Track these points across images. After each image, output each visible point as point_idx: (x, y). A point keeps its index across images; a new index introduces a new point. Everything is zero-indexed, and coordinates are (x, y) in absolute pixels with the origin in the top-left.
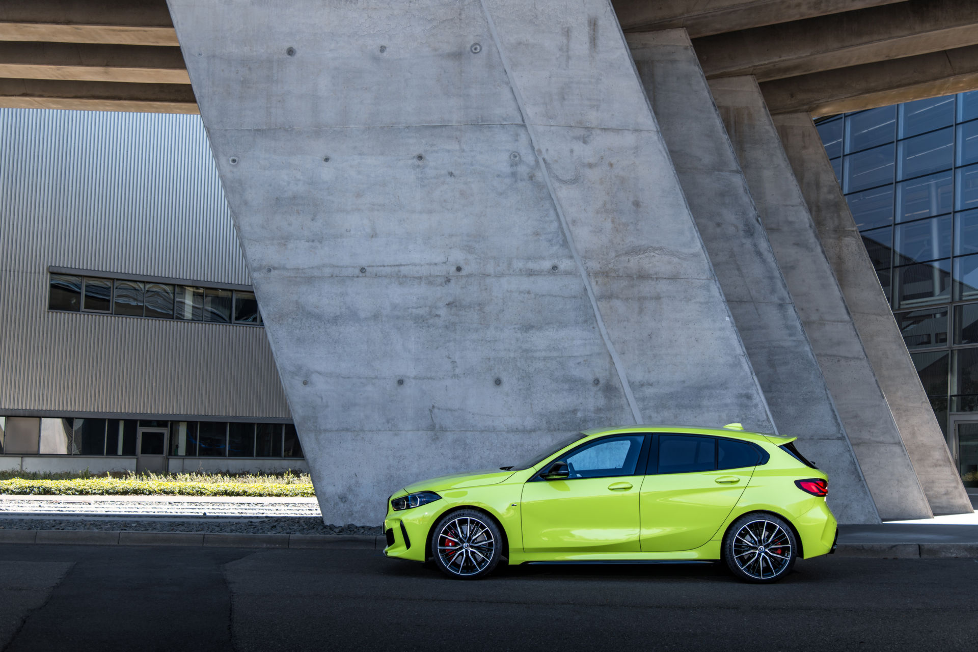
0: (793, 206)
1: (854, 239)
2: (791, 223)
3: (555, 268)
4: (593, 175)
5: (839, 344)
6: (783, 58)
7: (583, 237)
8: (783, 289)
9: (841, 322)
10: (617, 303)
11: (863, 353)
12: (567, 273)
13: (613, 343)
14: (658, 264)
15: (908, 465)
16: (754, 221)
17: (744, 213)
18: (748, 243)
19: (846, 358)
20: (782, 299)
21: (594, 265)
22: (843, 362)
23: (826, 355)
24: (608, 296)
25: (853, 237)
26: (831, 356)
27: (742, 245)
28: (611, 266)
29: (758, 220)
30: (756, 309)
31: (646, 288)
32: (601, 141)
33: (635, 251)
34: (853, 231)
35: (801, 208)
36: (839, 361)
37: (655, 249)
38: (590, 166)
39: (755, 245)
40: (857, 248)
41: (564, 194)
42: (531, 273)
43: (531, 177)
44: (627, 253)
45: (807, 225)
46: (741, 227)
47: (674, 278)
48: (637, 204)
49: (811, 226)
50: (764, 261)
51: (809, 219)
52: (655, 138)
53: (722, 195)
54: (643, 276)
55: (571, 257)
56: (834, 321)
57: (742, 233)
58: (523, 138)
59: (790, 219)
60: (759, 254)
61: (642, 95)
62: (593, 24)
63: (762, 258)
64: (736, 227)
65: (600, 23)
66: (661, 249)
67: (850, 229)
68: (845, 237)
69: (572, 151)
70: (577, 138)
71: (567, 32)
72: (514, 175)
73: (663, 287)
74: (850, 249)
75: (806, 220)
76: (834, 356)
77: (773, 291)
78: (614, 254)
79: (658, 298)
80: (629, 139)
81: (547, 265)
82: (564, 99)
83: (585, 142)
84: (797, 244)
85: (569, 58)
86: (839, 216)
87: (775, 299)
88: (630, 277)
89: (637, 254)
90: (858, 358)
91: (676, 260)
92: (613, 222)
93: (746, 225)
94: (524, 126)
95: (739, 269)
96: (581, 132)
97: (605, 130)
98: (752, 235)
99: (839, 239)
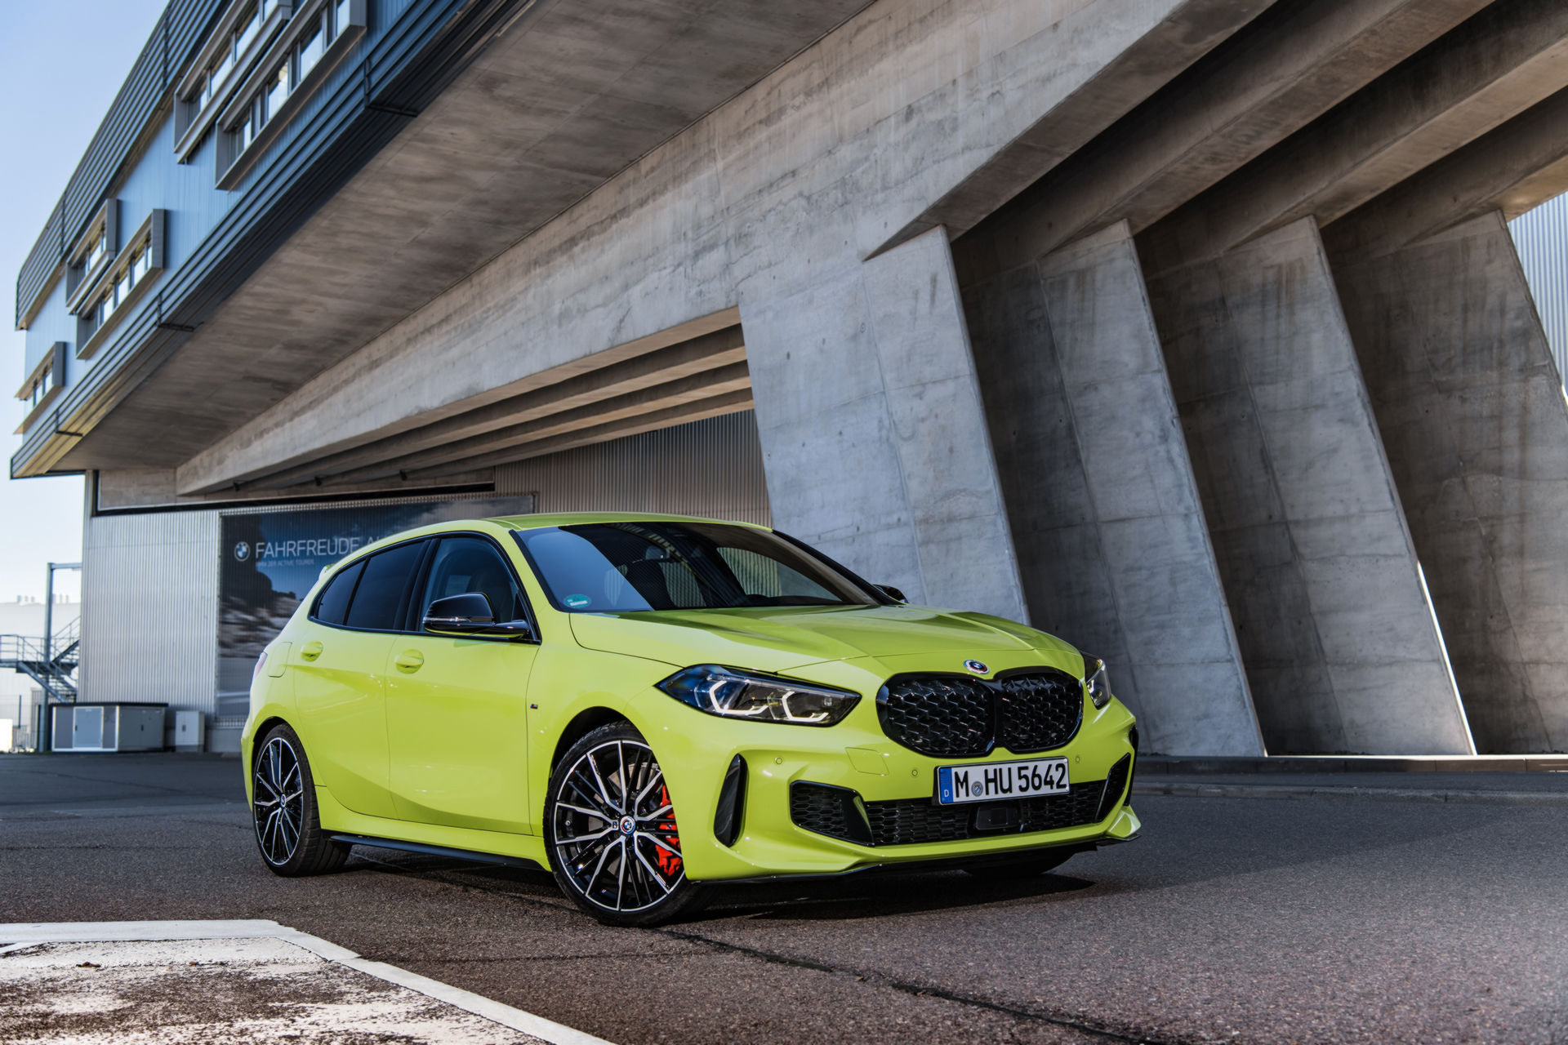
0: (1340, 372)
1: (1545, 377)
2: (1338, 394)
3: (899, 519)
4: (924, 428)
5: (1379, 539)
6: (1307, 195)
7: (916, 489)
8: (1189, 497)
9: (1384, 511)
10: (932, 547)
11: (1405, 549)
12: (906, 524)
13: (927, 586)
14: (963, 505)
15: (1447, 688)
16: (1170, 424)
17: (1161, 417)
18: (1162, 449)
19: (1386, 556)
20: (1188, 508)
21: (919, 514)
22: (1382, 562)
23: (1364, 555)
24: (926, 542)
25: (1545, 374)
26: (1368, 555)
27: (1157, 453)
28: (930, 513)
29: (1173, 422)
30: (1164, 523)
31: (953, 530)
32: (933, 393)
33: (948, 495)
34: (1545, 366)
35: (1350, 373)
36: (1377, 561)
37: (961, 491)
38: (923, 420)
39: (1168, 452)
40: (1548, 390)
41: (906, 450)
42: (889, 527)
43: (888, 439)
44: (942, 499)
45: (1355, 394)
46: (1157, 432)
47: (971, 517)
48: (951, 450)
49: (1359, 394)
50: (1175, 468)
51: (1358, 386)
52: (969, 381)
53: (1143, 400)
54: (951, 519)
55: (906, 509)
56: (1377, 511)
57: (1157, 440)
58: (884, 404)
59: (1337, 389)
60: (1171, 460)
61: (962, 342)
62: (934, 280)
63: (1173, 465)
64: (1153, 434)
65: (939, 278)
66: (965, 490)
67: (1542, 363)
68: (1533, 376)
69: (912, 409)
70: (915, 396)
71: (916, 295)
72: (880, 438)
73: (965, 526)
74: (1539, 392)
75: (1354, 387)
76: (1373, 555)
77: (1180, 500)
78: (932, 501)
79: (959, 538)
80: (951, 387)
81: (895, 518)
82: (910, 360)
83: (921, 399)
84: (1341, 420)
85: (915, 319)
86: (1527, 348)
87: (1181, 509)
88: (942, 521)
89: (949, 498)
90: (1400, 556)
91: (974, 499)
92: (934, 470)
93: (1162, 430)
94: (884, 393)
95: (1152, 481)
96: (917, 389)
97: (934, 382)
98: (1166, 440)
99: (1525, 380)
